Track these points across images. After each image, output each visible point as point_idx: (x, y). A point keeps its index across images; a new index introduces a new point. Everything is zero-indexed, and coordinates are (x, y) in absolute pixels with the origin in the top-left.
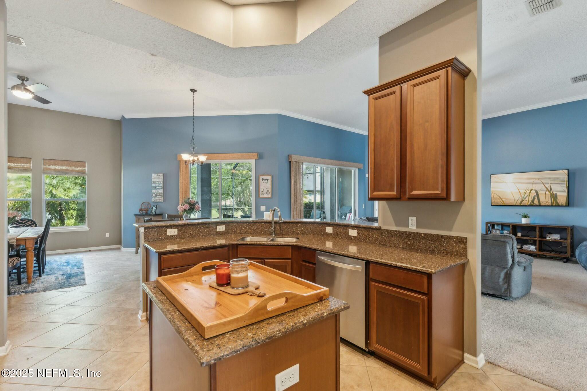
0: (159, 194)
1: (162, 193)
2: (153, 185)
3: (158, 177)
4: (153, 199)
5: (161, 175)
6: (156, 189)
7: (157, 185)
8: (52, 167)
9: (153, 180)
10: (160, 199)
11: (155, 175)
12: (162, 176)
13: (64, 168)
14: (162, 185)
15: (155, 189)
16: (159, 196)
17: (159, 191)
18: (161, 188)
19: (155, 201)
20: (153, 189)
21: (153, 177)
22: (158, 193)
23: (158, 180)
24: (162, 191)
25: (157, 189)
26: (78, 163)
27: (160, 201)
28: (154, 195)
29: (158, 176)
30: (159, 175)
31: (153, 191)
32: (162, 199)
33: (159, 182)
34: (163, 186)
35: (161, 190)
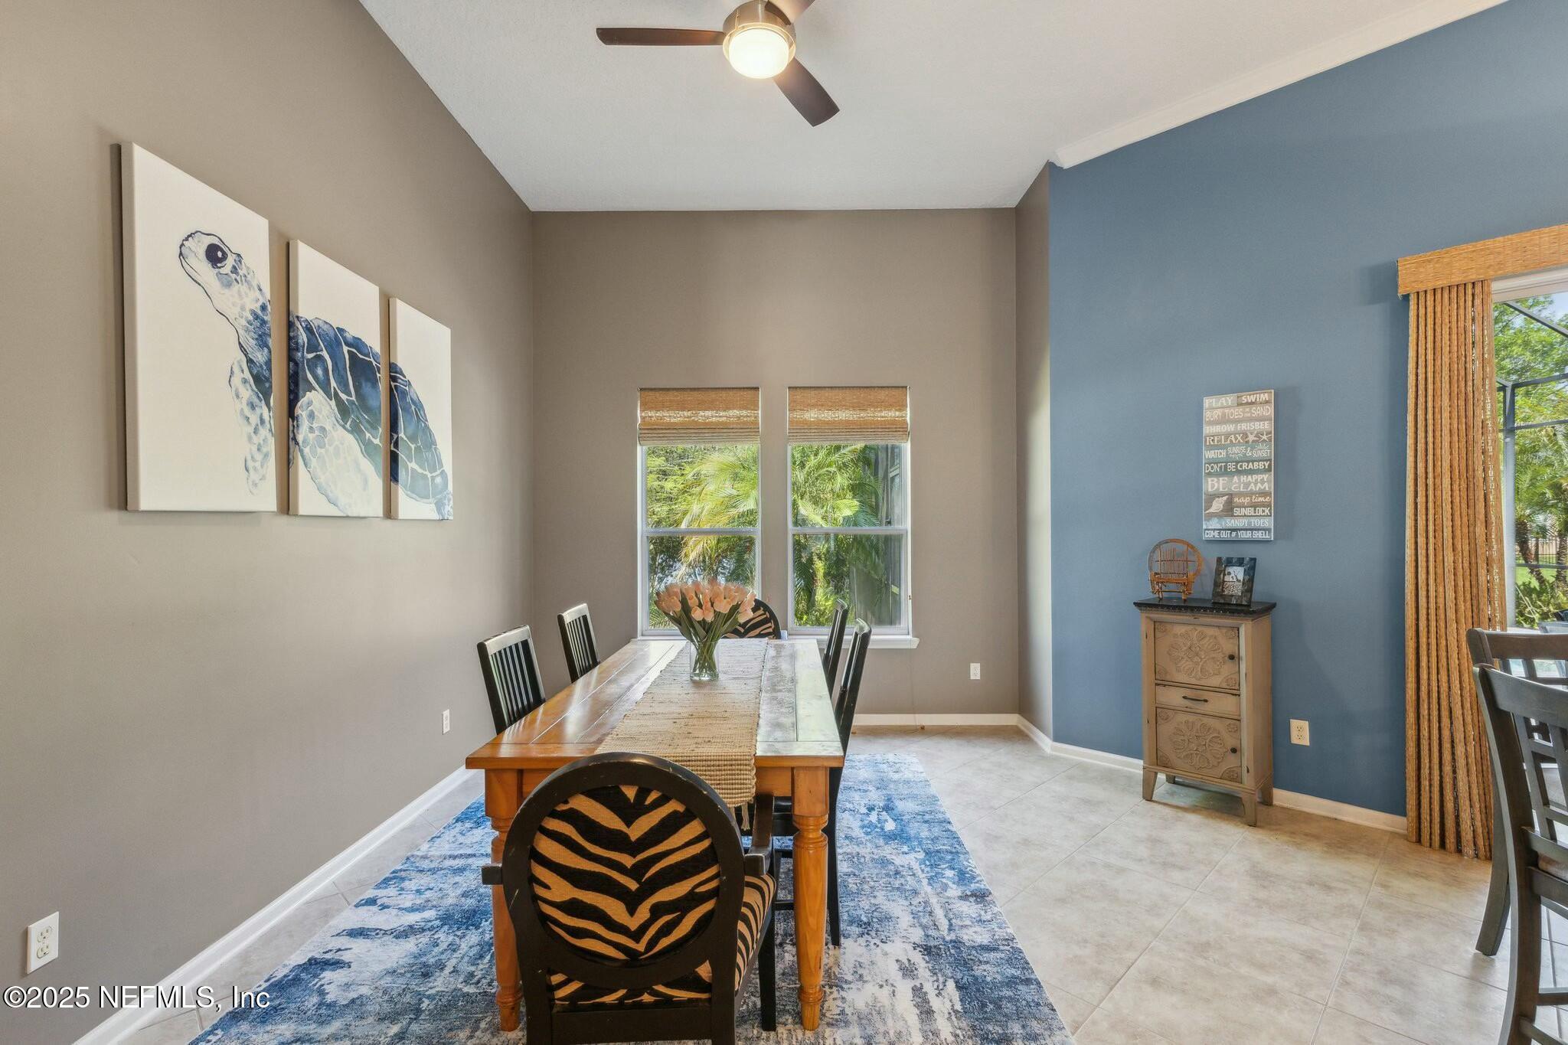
0: (1247, 500)
1: (1264, 494)
2: (1209, 454)
3: (1241, 409)
4: (1214, 524)
5: (1264, 397)
6: (1231, 474)
7: (1237, 451)
8: (812, 415)
9: (1207, 430)
10: (1256, 522)
11: (1229, 399)
12: (1267, 402)
13: (843, 415)
14: (1266, 451)
15: (1224, 472)
16: (1249, 511)
17: (1248, 484)
18: (1261, 465)
19: (1225, 535)
20: (1209, 474)
21: (1207, 415)
22: (1241, 494)
23: (1244, 426)
24: (1264, 482)
25: (1239, 472)
26: (882, 395)
27: (1259, 535)
28: (1217, 505)
29: (1240, 404)
30: (1252, 398)
31: (1212, 485)
32: (1269, 522)
33: (1251, 438)
34: (1273, 460)
35: (1260, 477)
